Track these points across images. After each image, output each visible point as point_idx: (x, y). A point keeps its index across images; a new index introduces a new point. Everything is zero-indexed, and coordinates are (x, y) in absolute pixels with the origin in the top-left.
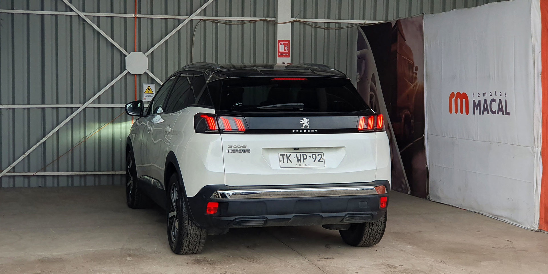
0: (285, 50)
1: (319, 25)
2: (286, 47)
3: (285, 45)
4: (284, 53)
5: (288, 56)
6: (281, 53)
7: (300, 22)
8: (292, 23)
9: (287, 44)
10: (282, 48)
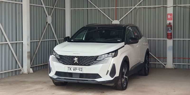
0: (170, 17)
1: (187, 7)
2: (171, 16)
3: (170, 15)
4: (170, 18)
5: (172, 20)
6: (169, 18)
7: (179, 6)
8: (174, 7)
9: (171, 15)
10: (169, 17)
